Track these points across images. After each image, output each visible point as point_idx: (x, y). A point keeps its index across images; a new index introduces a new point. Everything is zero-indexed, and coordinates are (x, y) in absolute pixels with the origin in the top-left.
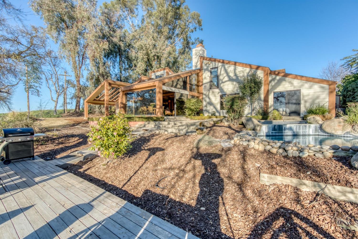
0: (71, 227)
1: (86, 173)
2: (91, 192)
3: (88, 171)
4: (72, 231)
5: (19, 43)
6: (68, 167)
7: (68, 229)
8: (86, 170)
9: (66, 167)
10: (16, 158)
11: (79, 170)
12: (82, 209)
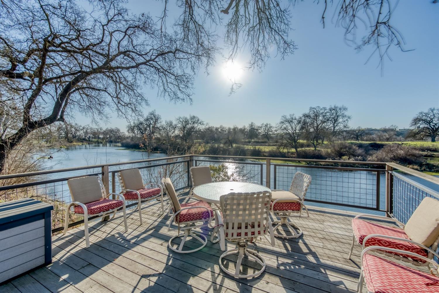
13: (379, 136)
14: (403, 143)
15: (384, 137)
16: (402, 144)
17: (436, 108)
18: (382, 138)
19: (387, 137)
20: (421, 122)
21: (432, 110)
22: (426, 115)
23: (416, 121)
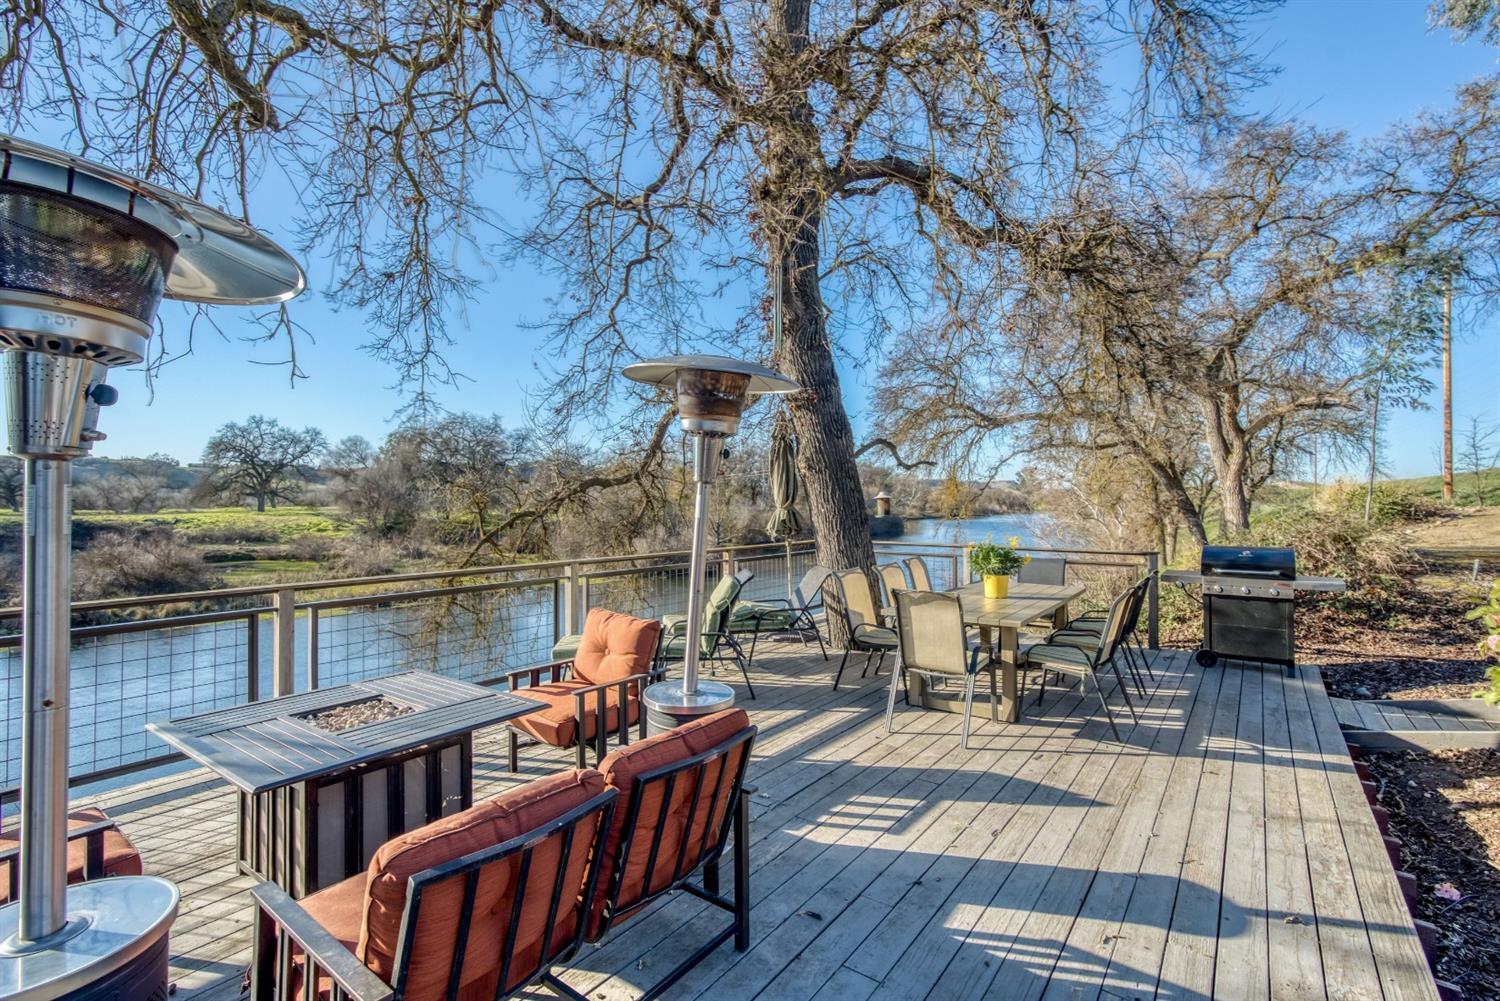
0: (1128, 928)
1: (1471, 817)
2: (1339, 892)
3: (1485, 814)
4: (1111, 943)
5: (1402, 193)
6: (1403, 754)
7: (1113, 928)
8: (1476, 806)
9: (1397, 752)
10: (1239, 653)
11: (1441, 790)
12: (1224, 915)
13: (103, 490)
14: (179, 517)
15: (125, 495)
16: (177, 521)
17: (266, 419)
18: (116, 499)
19: (136, 493)
20: (230, 454)
21: (258, 422)
22: (245, 432)
23: (218, 447)
